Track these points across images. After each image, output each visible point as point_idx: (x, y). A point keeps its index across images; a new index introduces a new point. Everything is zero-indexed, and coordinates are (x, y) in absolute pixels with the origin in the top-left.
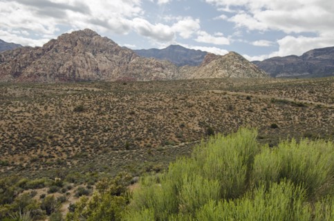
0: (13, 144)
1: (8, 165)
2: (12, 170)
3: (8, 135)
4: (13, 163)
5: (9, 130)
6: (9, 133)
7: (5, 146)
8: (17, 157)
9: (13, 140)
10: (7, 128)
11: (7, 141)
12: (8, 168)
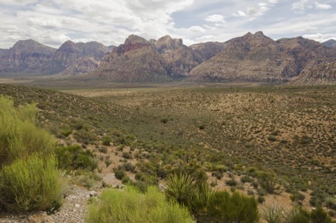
0: (330, 146)
1: (316, 165)
2: (319, 170)
3: (328, 136)
4: (323, 164)
5: (330, 132)
6: (330, 135)
7: (322, 146)
8: (329, 159)
9: (332, 142)
10: (329, 129)
11: (325, 141)
12: (316, 168)
